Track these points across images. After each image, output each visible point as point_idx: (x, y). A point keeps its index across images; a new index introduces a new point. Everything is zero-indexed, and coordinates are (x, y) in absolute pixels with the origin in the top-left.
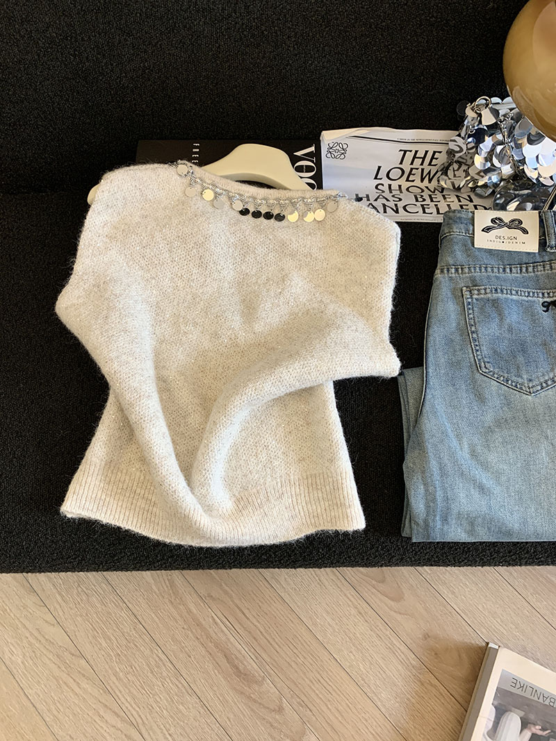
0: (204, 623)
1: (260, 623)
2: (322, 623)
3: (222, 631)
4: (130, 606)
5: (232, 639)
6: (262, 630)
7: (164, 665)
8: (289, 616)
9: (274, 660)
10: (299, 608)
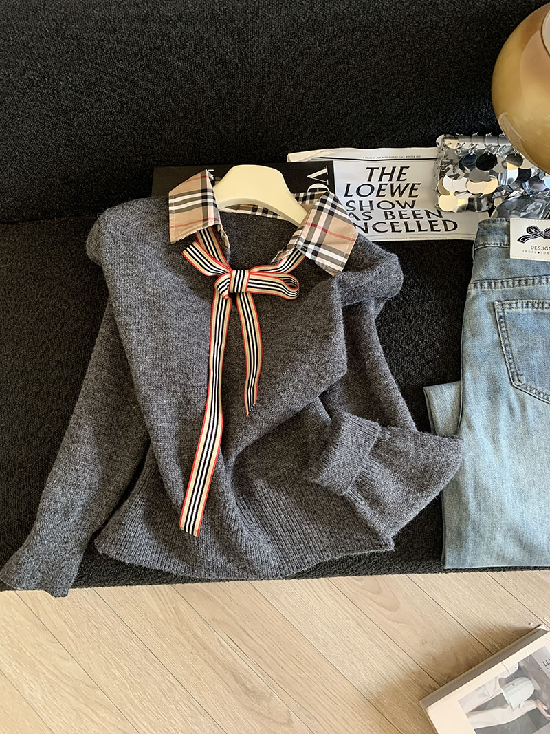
0: (211, 646)
1: (263, 641)
2: (324, 638)
3: (229, 653)
4: (139, 635)
5: (239, 660)
6: (267, 649)
7: (176, 689)
8: (292, 633)
9: (280, 676)
10: (301, 625)
